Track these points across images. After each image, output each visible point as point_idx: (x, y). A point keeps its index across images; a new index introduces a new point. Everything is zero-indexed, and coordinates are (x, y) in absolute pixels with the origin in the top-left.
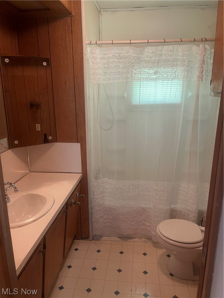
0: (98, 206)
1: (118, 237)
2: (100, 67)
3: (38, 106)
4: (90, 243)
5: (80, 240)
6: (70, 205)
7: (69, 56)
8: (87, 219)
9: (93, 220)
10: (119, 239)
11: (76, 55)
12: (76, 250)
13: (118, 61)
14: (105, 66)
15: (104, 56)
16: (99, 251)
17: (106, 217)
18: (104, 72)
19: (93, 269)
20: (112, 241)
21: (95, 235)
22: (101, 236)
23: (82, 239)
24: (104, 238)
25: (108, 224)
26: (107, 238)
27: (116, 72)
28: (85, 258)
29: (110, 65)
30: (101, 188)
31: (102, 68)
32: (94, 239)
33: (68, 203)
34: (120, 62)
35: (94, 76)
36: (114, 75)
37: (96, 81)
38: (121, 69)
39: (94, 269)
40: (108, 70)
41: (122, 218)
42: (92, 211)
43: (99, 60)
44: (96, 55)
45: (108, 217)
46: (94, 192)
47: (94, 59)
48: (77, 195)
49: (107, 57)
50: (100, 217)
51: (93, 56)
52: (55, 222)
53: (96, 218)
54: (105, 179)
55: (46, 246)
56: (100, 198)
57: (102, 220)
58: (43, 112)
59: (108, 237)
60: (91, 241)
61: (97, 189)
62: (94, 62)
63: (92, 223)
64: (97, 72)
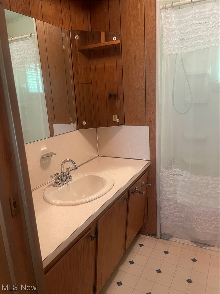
0: (167, 200)
1: (192, 241)
2: (175, 34)
3: (116, 97)
4: (157, 241)
5: (147, 236)
6: (132, 192)
7: (140, 25)
8: (155, 213)
9: (162, 215)
10: (192, 244)
11: (148, 23)
12: (141, 245)
13: (199, 23)
14: (182, 31)
15: (181, 20)
16: (166, 252)
17: (177, 214)
18: (181, 40)
19: (157, 271)
20: (184, 244)
21: (164, 234)
22: (171, 236)
23: (149, 235)
24: (174, 239)
25: (180, 224)
26: (177, 239)
27: (195, 37)
28: (149, 257)
29: (189, 30)
30: (172, 180)
31: (179, 34)
32: (162, 238)
33: (130, 189)
34: (201, 23)
35: (168, 45)
36: (192, 41)
37: (171, 51)
38: (202, 32)
39: (159, 271)
40: (185, 36)
41: (197, 218)
42: (161, 205)
43: (175, 26)
44: (171, 20)
45: (179, 215)
46: (163, 183)
47: (169, 24)
48: (142, 183)
49: (185, 19)
50: (170, 213)
51: (168, 21)
52: (112, 208)
53: (165, 214)
54: (177, 170)
55: (98, 231)
56: (170, 191)
57: (171, 218)
58: (120, 102)
59: (179, 239)
60: (158, 239)
61: (167, 180)
62: (169, 28)
63: (160, 218)
64: (171, 41)
